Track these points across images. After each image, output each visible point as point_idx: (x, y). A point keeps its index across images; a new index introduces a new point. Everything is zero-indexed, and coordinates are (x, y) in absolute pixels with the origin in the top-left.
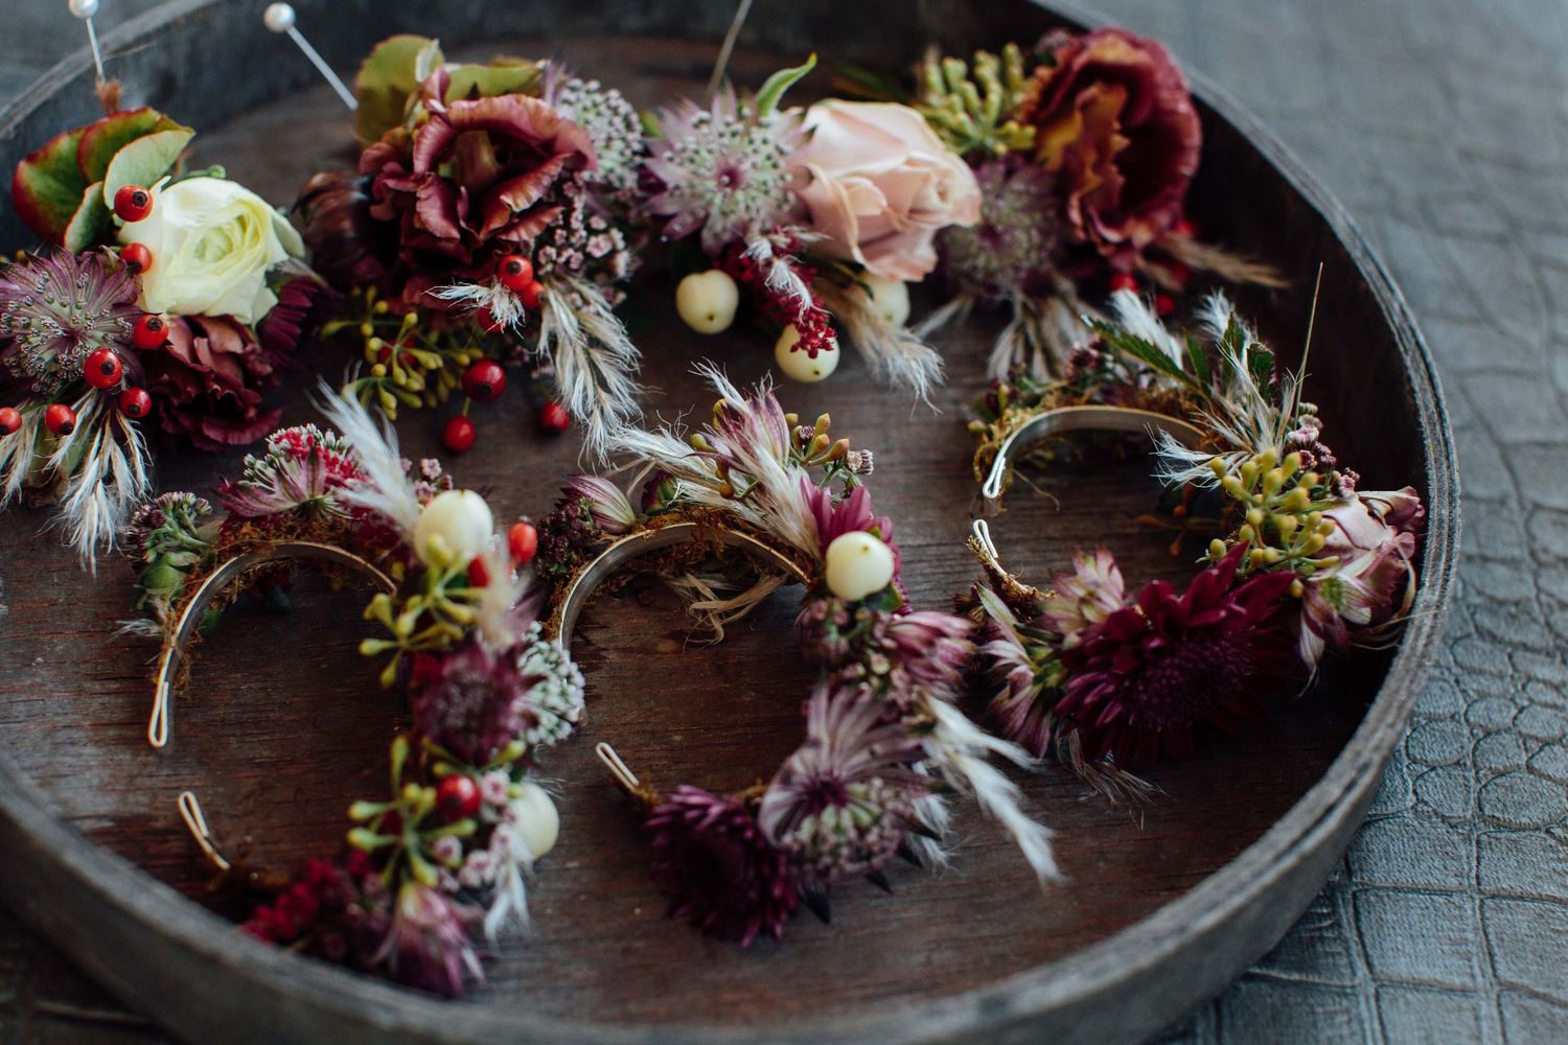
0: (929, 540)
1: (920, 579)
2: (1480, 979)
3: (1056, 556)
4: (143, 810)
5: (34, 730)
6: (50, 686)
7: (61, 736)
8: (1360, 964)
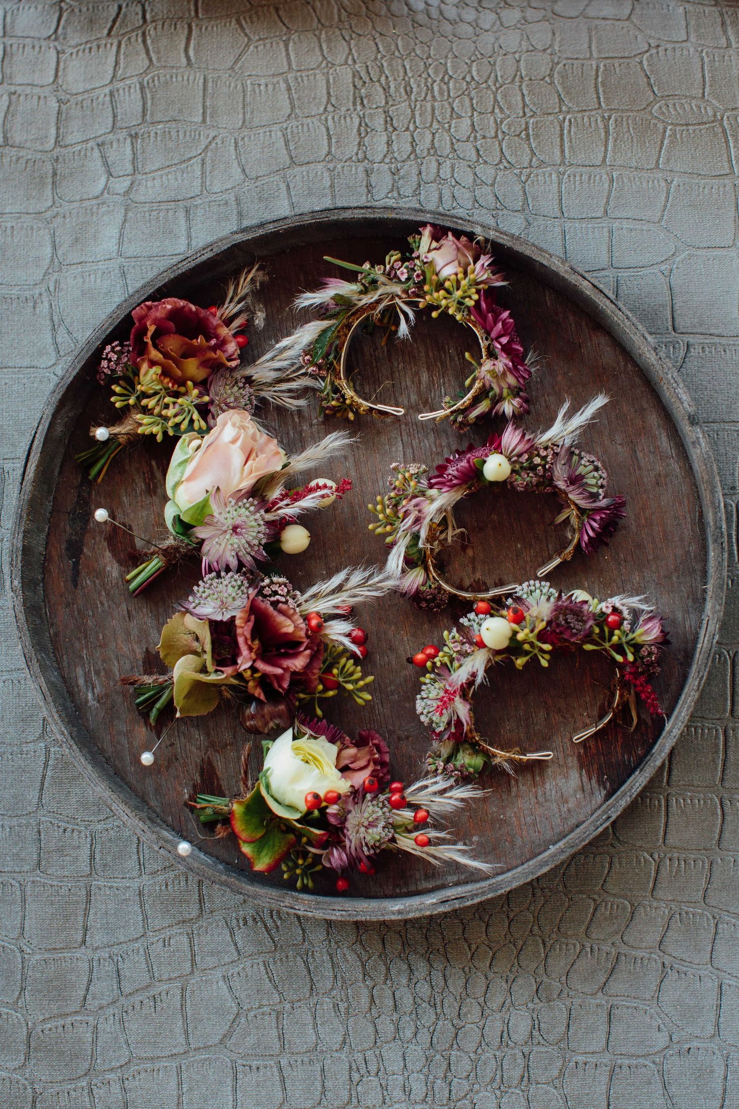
0: (399, 440)
1: (422, 444)
2: (604, 225)
3: (404, 383)
4: (575, 759)
5: (540, 811)
6: (515, 809)
7: (541, 799)
8: (603, 273)
